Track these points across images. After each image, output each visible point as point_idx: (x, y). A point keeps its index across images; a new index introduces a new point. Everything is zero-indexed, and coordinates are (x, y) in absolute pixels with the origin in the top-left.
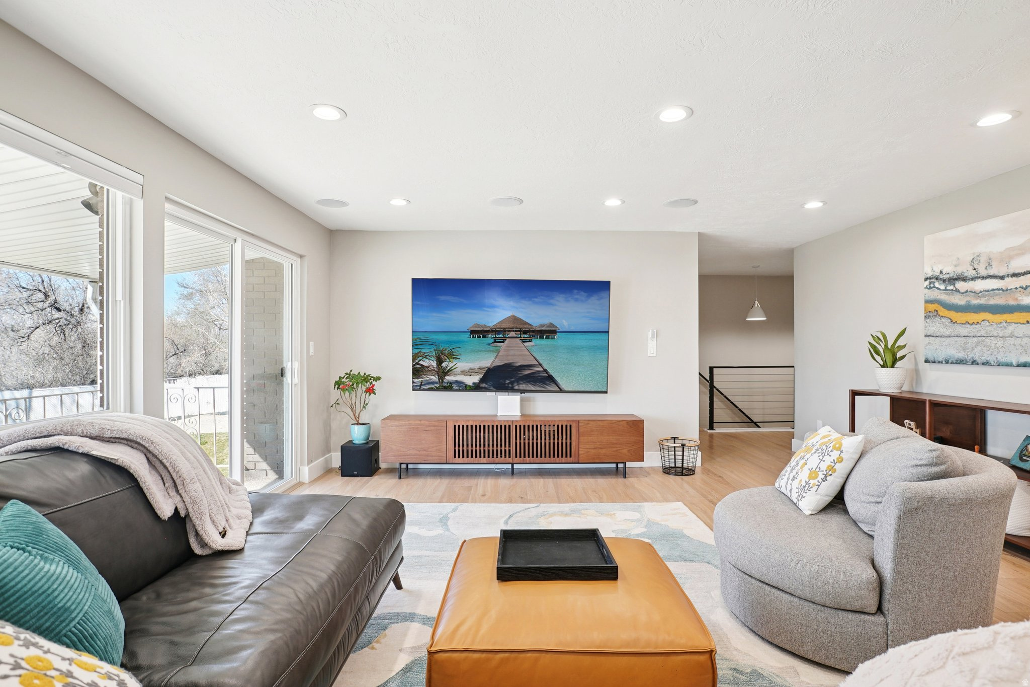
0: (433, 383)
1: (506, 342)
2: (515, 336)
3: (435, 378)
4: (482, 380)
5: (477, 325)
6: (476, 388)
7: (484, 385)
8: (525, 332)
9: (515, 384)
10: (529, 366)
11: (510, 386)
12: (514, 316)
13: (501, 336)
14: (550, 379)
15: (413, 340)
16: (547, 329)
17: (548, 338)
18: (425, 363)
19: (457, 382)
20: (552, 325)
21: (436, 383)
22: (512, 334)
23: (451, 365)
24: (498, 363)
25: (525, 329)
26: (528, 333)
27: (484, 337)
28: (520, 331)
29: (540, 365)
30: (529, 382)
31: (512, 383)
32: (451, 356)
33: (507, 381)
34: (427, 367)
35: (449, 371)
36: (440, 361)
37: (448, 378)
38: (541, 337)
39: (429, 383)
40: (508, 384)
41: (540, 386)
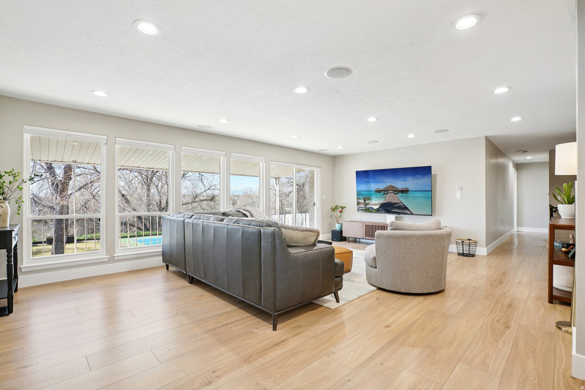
0: (363, 208)
1: (388, 194)
2: (392, 192)
3: (363, 206)
4: (380, 207)
5: (378, 189)
6: (378, 211)
7: (380, 209)
8: (396, 191)
9: (392, 209)
10: (397, 203)
11: (390, 210)
12: (391, 185)
13: (386, 192)
14: (406, 208)
15: (357, 193)
16: (405, 190)
17: (405, 193)
18: (360, 201)
19: (371, 208)
20: (407, 188)
21: (364, 208)
22: (391, 192)
23: (369, 202)
24: (385, 202)
25: (396, 189)
26: (397, 191)
27: (380, 192)
28: (394, 191)
29: (402, 203)
30: (398, 209)
31: (391, 209)
32: (369, 199)
33: (389, 208)
34: (361, 202)
35: (368, 204)
36: (365, 201)
37: (368, 206)
38: (402, 193)
39: (361, 208)
40: (389, 209)
41: (402, 211)
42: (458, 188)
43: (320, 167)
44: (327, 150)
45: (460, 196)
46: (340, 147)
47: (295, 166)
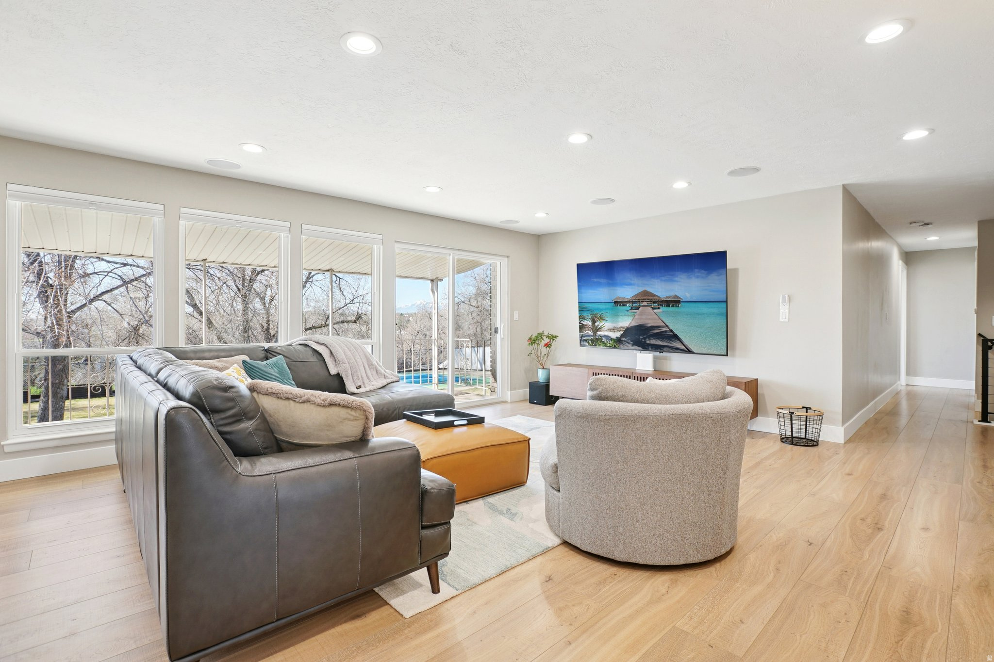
0: (589, 336)
1: (640, 309)
2: (647, 305)
3: (591, 333)
4: (622, 336)
5: (619, 298)
6: (618, 343)
7: (624, 339)
8: (655, 302)
9: (647, 339)
10: (658, 327)
11: (643, 340)
12: (646, 291)
13: (636, 305)
14: (676, 337)
15: (579, 307)
16: (673, 300)
17: (673, 306)
18: (585, 322)
19: (605, 336)
20: (676, 296)
21: (591, 336)
22: (645, 304)
23: (601, 324)
24: (634, 324)
25: (656, 299)
26: (657, 302)
27: (624, 305)
28: (651, 301)
29: (667, 326)
30: (658, 338)
31: (645, 338)
32: (601, 318)
33: (641, 337)
34: (585, 325)
35: (600, 328)
36: (594, 322)
37: (599, 333)
38: (668, 306)
39: (587, 336)
40: (642, 339)
41: (667, 342)
42: (784, 297)
43: (508, 257)
44: (517, 222)
45: (787, 314)
46: (541, 215)
47: (452, 254)
